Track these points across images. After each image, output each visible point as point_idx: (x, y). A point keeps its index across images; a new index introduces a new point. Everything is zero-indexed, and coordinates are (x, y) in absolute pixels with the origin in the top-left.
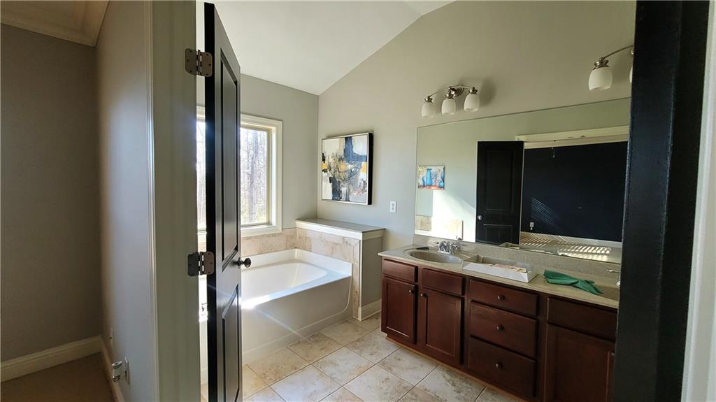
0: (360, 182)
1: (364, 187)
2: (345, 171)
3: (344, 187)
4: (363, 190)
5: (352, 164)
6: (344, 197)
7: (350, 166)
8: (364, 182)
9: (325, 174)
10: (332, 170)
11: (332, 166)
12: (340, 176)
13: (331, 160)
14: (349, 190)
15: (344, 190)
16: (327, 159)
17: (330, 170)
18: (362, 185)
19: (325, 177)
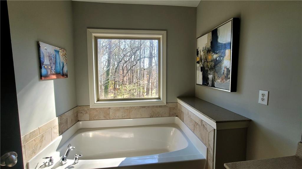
0: (223, 70)
1: (228, 74)
2: (212, 61)
3: (210, 74)
4: (227, 78)
5: (217, 54)
6: (210, 83)
7: (215, 56)
8: (228, 69)
9: (198, 65)
10: (203, 61)
11: (203, 58)
12: (207, 66)
13: (202, 53)
14: (215, 77)
15: (210, 77)
16: (199, 53)
17: (201, 61)
18: (225, 72)
19: (198, 67)
